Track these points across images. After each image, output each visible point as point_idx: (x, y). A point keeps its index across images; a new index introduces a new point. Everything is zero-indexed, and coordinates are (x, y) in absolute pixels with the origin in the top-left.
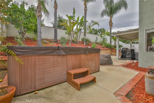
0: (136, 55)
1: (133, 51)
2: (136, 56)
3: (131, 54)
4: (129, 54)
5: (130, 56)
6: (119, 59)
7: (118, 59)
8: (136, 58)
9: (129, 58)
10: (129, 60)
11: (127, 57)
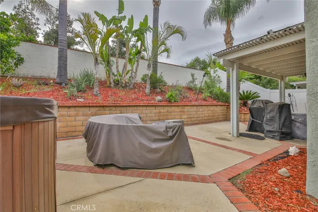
0: (298, 124)
1: (284, 108)
2: (298, 128)
3: (277, 119)
4: (272, 119)
5: (275, 126)
6: (241, 135)
7: (235, 135)
8: (298, 132)
9: (271, 134)
10: (273, 138)
11: (267, 128)
